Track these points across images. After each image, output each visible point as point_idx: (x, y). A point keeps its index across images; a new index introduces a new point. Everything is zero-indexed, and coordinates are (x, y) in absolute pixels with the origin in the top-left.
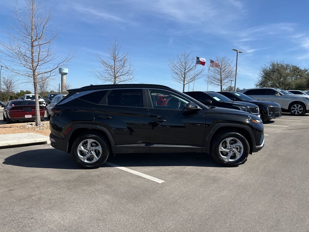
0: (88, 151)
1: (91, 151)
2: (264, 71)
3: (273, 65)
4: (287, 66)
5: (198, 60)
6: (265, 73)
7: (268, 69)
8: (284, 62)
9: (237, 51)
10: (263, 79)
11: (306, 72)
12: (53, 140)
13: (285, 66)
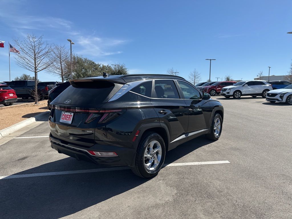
0: (152, 156)
1: (154, 155)
9: (71, 41)
11: (99, 67)
12: (111, 154)
13: (84, 60)
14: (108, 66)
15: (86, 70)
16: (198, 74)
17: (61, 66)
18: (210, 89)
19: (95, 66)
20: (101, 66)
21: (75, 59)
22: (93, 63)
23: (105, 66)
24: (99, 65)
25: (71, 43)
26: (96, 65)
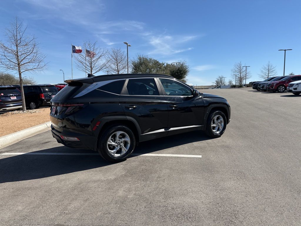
0: (118, 144)
1: (120, 144)
2: (133, 63)
3: (140, 59)
4: (150, 59)
5: (74, 49)
6: (134, 66)
7: (136, 62)
8: (148, 57)
9: (127, 44)
10: (133, 70)
11: (164, 66)
12: (75, 139)
13: (149, 60)
14: (171, 64)
15: (150, 69)
16: (272, 68)
17: (118, 68)
18: (277, 84)
19: (159, 66)
20: (165, 65)
21: (141, 60)
22: (158, 62)
23: (169, 65)
24: (163, 64)
25: (127, 45)
26: (160, 64)
